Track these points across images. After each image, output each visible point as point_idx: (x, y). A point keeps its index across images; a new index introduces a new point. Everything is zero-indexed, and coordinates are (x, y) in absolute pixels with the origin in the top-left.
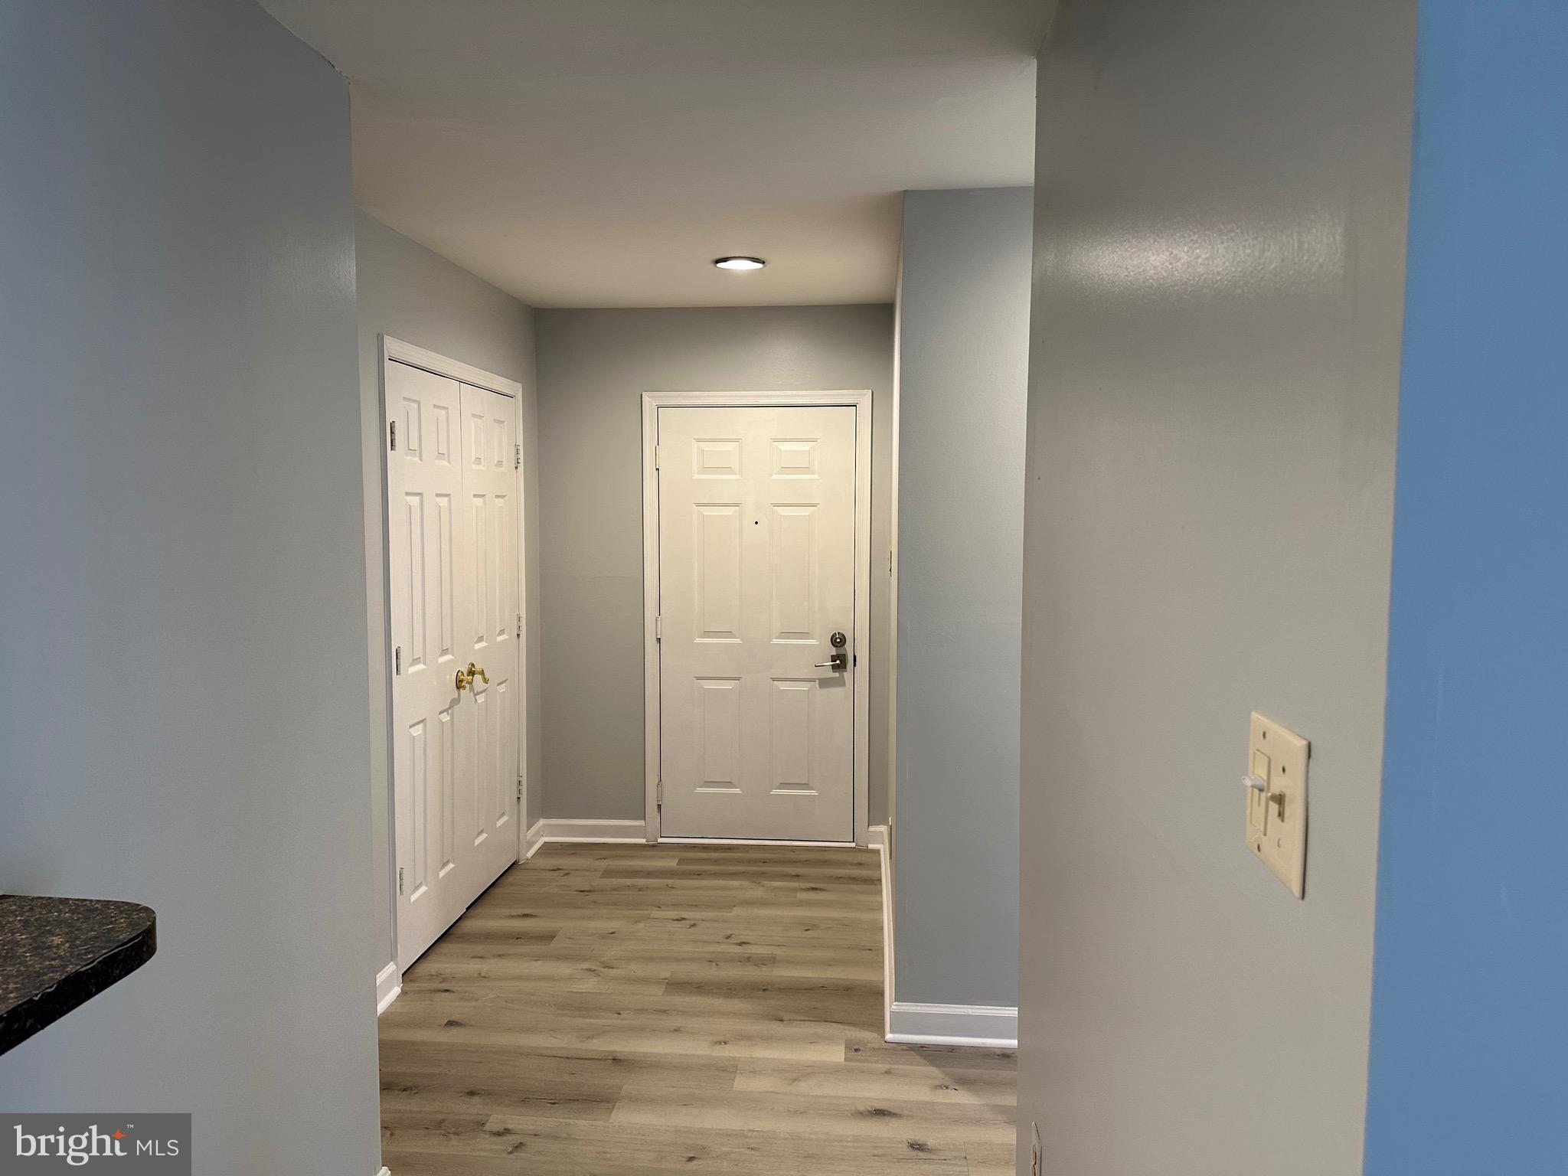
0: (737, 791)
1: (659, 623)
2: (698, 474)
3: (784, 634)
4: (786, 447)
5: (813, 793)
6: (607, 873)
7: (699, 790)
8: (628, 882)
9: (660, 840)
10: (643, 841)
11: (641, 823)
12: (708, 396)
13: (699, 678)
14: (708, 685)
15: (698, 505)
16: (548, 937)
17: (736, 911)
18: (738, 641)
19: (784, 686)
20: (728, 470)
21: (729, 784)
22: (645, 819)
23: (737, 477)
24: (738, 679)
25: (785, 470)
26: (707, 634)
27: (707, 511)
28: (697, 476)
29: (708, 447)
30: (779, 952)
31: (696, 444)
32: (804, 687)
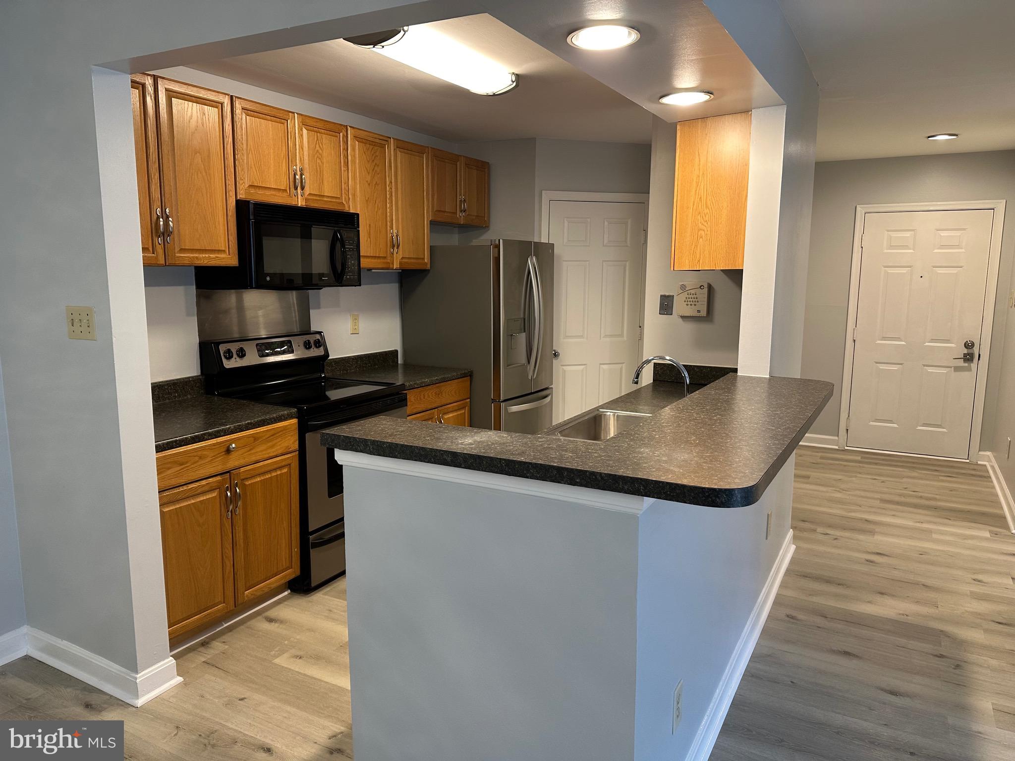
0: (895, 425)
1: (855, 331)
2: (887, 249)
3: (933, 341)
4: (944, 234)
5: (944, 430)
6: (822, 458)
7: (872, 423)
8: (837, 462)
9: (846, 448)
10: (837, 447)
11: (836, 438)
12: (897, 206)
13: (877, 363)
14: (882, 367)
15: (885, 267)
16: (808, 477)
17: (905, 480)
18: (903, 343)
19: (930, 370)
20: (906, 247)
21: (891, 422)
22: (838, 436)
23: (911, 251)
24: (901, 364)
25: (942, 247)
26: (884, 338)
27: (890, 271)
28: (886, 251)
29: (894, 234)
30: (937, 497)
31: (886, 232)
32: (944, 371)
